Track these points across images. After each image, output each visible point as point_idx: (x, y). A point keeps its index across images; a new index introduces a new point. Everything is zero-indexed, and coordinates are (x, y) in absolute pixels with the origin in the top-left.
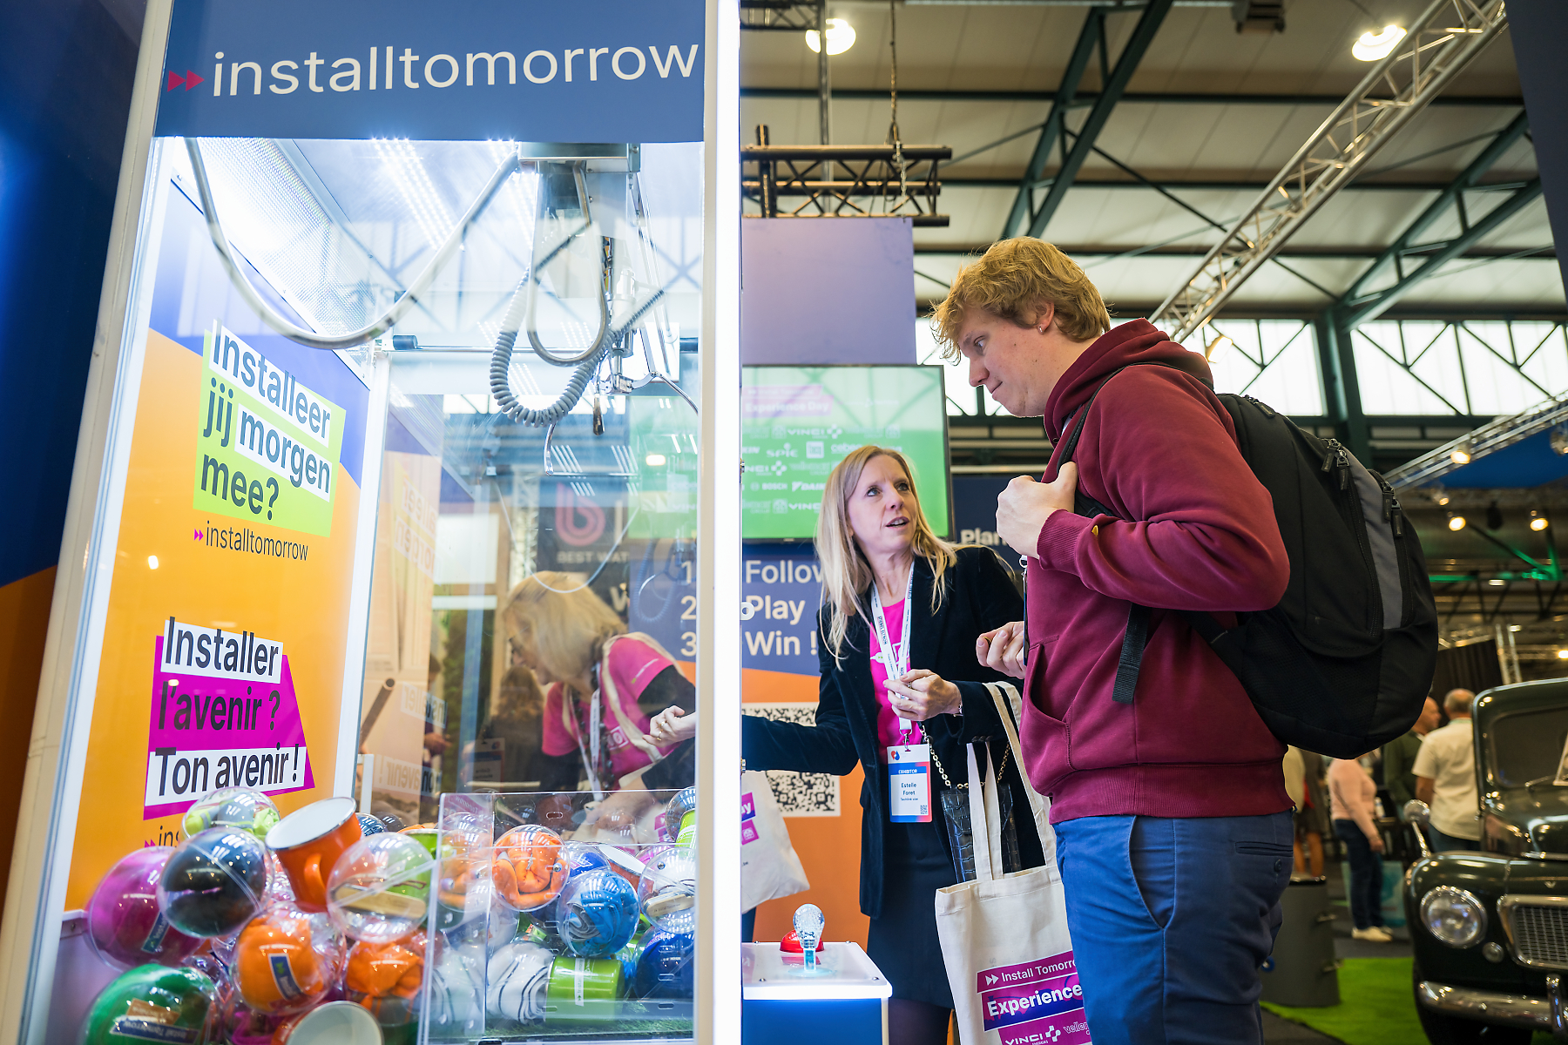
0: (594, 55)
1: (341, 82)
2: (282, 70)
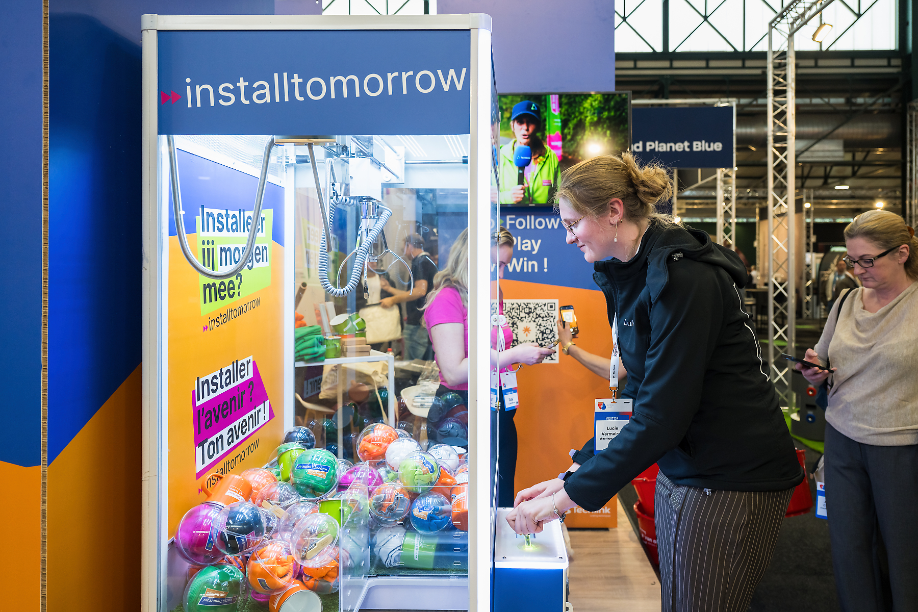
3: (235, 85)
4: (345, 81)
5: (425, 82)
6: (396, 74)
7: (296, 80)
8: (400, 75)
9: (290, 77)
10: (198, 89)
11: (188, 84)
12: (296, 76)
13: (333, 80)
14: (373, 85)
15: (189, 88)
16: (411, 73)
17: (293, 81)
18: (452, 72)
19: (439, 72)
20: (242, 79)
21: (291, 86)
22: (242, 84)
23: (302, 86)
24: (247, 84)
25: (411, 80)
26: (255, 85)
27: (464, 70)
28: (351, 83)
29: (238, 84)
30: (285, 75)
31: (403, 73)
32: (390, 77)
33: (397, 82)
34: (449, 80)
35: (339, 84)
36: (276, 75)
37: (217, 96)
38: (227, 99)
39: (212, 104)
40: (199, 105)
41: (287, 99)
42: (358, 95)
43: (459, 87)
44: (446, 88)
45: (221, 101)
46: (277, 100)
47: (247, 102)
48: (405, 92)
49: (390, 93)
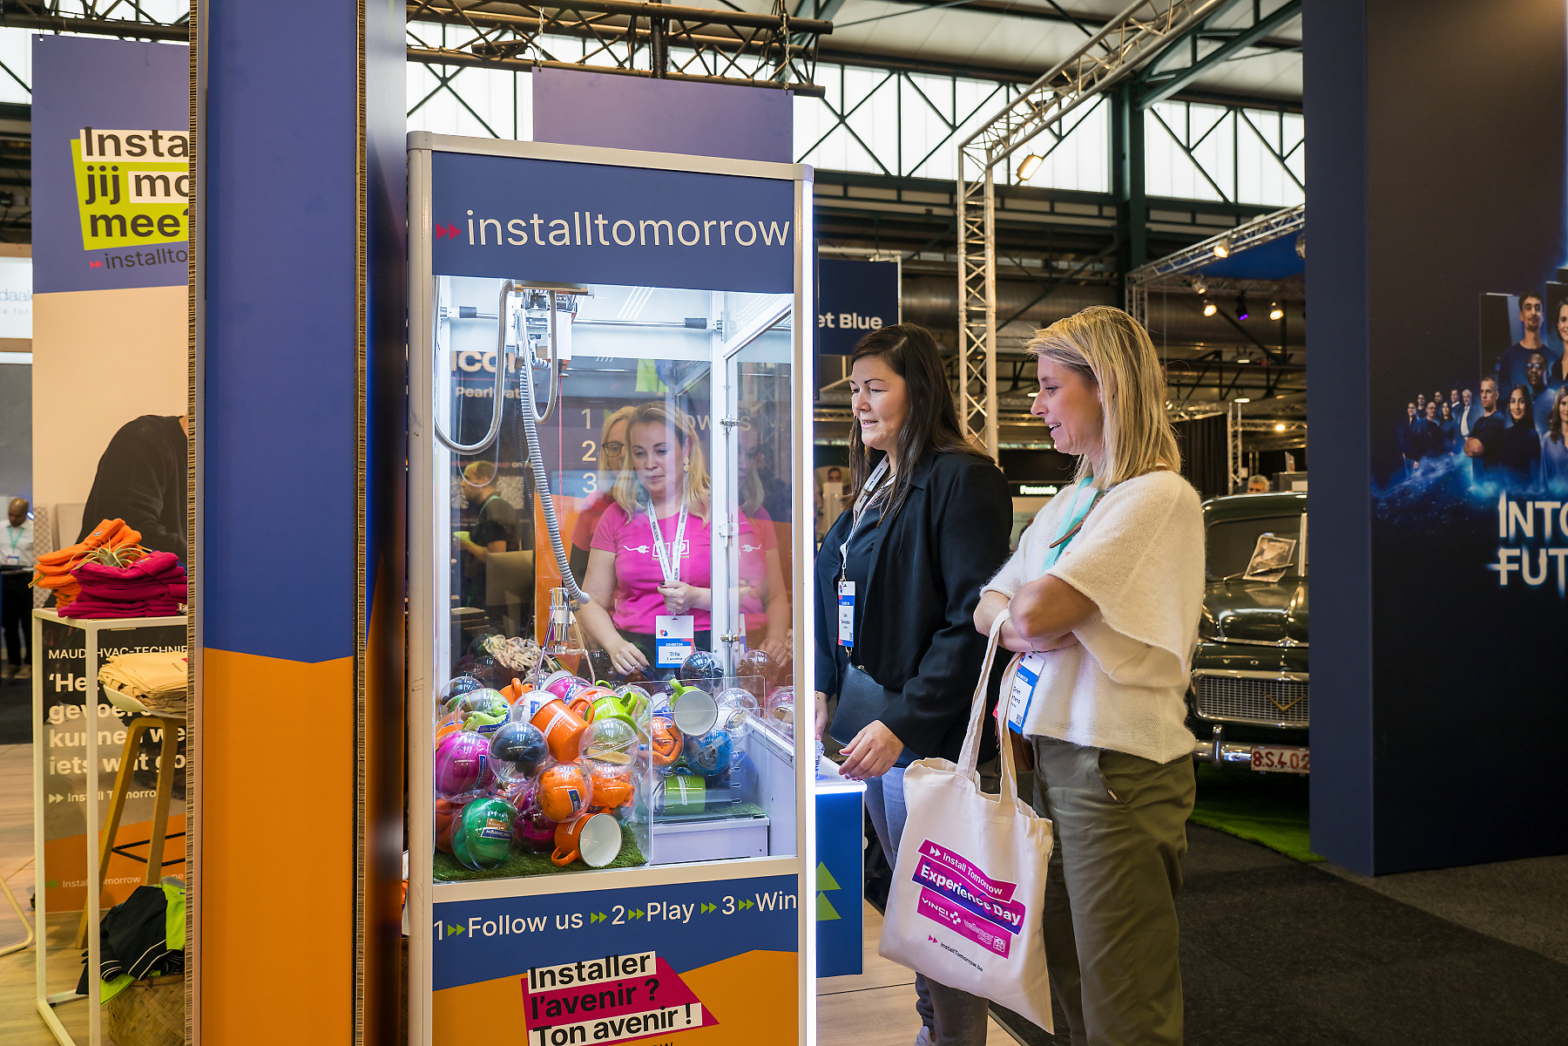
0: (723, 225)
1: (556, 238)
2: (516, 226)
3: (527, 222)
4: (656, 226)
5: (746, 233)
6: (714, 223)
7: (601, 222)
8: (719, 224)
9: (593, 218)
10: (483, 224)
11: (470, 217)
12: (600, 216)
13: (642, 225)
14: (689, 232)
15: (471, 221)
16: (730, 223)
17: (596, 222)
18: (774, 225)
19: (761, 223)
20: (536, 216)
21: (595, 228)
22: (536, 221)
23: (608, 229)
24: (542, 222)
25: (730, 230)
26: (552, 224)
27: (787, 224)
28: (663, 229)
29: (531, 222)
30: (588, 214)
31: (722, 223)
32: (707, 225)
33: (715, 231)
34: (771, 233)
35: (649, 229)
36: (577, 214)
37: (506, 234)
38: (519, 238)
39: (500, 243)
40: (483, 242)
41: (589, 243)
42: (671, 243)
43: (782, 242)
44: (768, 242)
45: (510, 240)
46: (579, 243)
47: (543, 243)
48: (723, 243)
49: (707, 243)
